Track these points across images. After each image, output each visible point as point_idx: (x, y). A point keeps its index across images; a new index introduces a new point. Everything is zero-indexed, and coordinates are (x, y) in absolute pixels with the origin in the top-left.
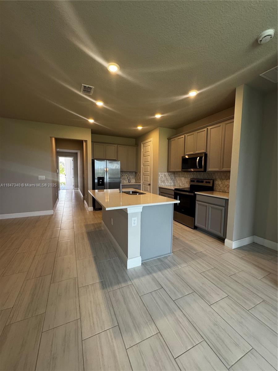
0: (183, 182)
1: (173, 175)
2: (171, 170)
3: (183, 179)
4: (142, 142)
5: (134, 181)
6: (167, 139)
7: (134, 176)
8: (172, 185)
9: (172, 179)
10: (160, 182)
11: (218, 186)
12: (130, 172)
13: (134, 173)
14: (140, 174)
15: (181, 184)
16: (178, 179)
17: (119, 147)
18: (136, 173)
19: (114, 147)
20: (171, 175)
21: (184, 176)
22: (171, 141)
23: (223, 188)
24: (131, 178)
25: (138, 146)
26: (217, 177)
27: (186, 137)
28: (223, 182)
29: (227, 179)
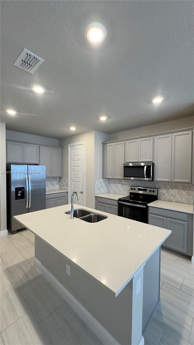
1: (107, 181)
2: (108, 177)
3: (119, 186)
4: (69, 144)
5: (58, 187)
6: (102, 143)
7: (58, 182)
8: (106, 192)
9: (106, 185)
10: (96, 190)
11: (163, 195)
12: (53, 177)
13: (58, 178)
14: (67, 179)
16: (113, 186)
17: (42, 148)
18: (60, 178)
19: (36, 148)
20: (106, 181)
21: (121, 183)
22: (106, 146)
23: (168, 197)
24: (55, 184)
25: (63, 148)
26: (161, 186)
27: (127, 144)
28: (168, 191)
29: (172, 189)
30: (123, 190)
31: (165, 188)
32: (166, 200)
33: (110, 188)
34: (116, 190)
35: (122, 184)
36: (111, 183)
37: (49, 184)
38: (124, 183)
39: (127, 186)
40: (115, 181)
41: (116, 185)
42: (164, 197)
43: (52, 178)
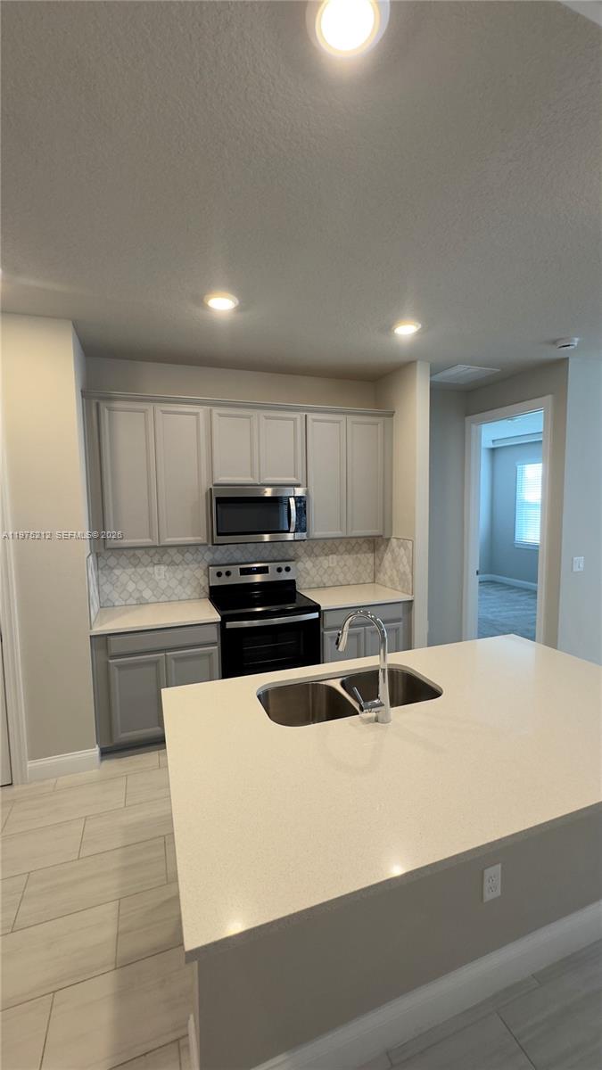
0: (163, 585)
3: (159, 571)
15: (147, 594)
16: (124, 578)
21: (165, 558)
23: (317, 579)
28: (317, 562)
30: (174, 583)
31: (309, 557)
32: (313, 585)
33: (107, 588)
34: (141, 592)
35: (168, 565)
36: (111, 568)
38: (178, 558)
39: (191, 566)
40: (134, 555)
41: (141, 570)
42: (308, 579)
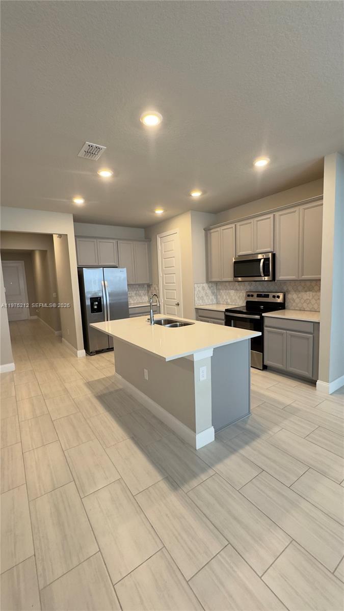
0: (233, 298)
1: (215, 287)
2: (214, 280)
3: (232, 292)
4: (158, 234)
5: (147, 299)
6: (204, 229)
7: (146, 291)
8: (214, 303)
9: (213, 293)
10: (196, 299)
11: (292, 302)
12: (139, 285)
13: (146, 286)
14: (158, 287)
15: (229, 301)
16: (223, 294)
17: (120, 243)
18: (149, 286)
19: (112, 244)
20: (212, 286)
22: (210, 233)
23: (300, 305)
24: (142, 294)
25: (151, 241)
26: (290, 288)
27: (238, 227)
28: (300, 295)
29: (306, 291)
30: (237, 298)
31: (295, 291)
32: (297, 308)
33: (219, 297)
34: (227, 300)
35: (235, 290)
36: (220, 290)
37: (133, 294)
38: (238, 288)
39: (242, 291)
40: (226, 286)
41: (227, 291)
42: (294, 304)
43: (137, 286)
